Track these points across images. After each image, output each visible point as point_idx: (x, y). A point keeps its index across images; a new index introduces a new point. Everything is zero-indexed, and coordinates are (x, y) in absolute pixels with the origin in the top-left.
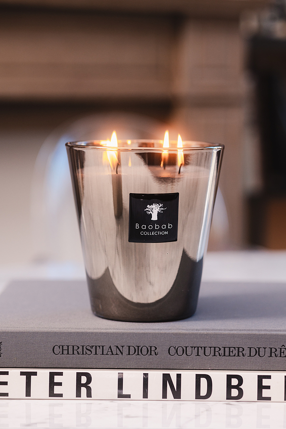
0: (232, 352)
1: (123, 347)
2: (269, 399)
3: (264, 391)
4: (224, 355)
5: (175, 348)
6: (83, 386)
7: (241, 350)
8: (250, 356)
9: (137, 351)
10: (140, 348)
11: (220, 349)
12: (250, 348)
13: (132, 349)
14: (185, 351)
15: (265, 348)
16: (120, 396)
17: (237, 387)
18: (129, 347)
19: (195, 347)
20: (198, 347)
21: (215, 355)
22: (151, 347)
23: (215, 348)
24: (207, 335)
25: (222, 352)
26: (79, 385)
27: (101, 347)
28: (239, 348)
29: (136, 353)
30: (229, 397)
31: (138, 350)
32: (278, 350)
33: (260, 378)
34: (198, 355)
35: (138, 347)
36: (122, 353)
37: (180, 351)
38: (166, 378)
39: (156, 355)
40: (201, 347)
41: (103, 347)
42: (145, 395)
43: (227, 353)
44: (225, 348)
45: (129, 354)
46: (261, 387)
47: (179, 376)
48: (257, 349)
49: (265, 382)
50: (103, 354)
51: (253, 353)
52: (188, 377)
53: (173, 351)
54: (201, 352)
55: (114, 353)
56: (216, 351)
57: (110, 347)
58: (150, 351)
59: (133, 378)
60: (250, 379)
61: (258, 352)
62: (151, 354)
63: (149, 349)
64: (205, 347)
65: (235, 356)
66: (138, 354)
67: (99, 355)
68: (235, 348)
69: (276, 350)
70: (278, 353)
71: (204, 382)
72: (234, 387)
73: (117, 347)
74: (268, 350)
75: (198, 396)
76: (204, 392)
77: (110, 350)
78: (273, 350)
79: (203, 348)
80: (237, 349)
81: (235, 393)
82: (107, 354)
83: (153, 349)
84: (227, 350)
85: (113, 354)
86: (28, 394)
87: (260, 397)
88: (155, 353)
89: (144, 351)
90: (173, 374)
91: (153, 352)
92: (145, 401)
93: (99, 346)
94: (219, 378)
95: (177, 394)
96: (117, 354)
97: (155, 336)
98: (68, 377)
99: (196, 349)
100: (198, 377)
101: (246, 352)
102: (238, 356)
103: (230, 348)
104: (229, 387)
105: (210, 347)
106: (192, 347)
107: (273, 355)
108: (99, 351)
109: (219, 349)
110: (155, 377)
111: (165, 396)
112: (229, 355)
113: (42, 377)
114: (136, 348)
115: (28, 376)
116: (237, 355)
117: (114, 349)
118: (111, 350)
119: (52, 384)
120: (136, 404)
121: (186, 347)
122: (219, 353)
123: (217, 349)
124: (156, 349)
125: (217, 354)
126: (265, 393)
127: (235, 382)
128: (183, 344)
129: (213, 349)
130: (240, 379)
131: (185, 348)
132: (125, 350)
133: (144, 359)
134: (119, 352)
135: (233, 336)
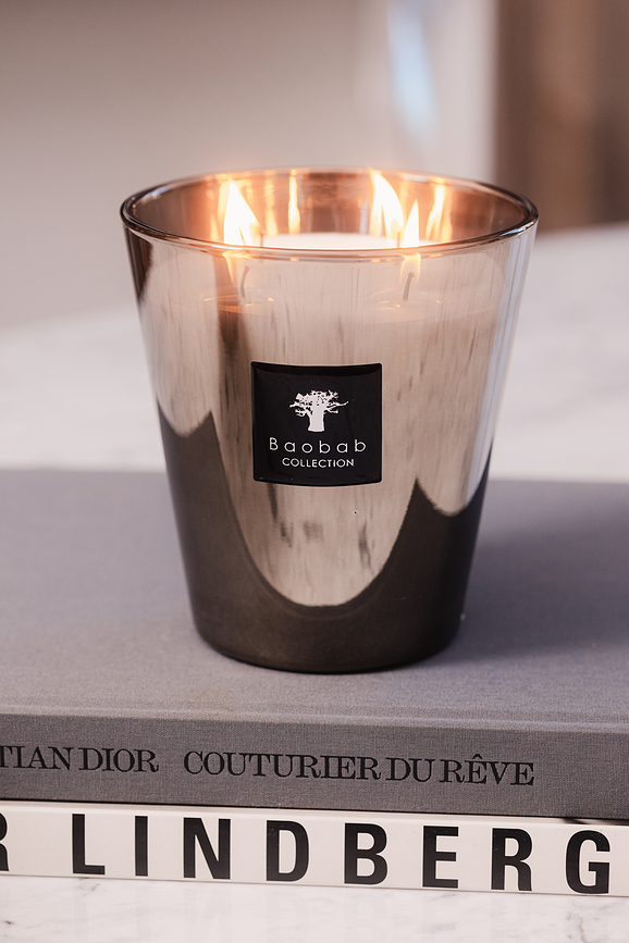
0: (347, 768)
1: (69, 750)
2: (453, 884)
3: (439, 864)
4: (327, 776)
5: (201, 756)
7: (368, 763)
8: (393, 778)
9: (105, 762)
10: (112, 754)
11: (315, 761)
12: (393, 760)
13: (93, 758)
14: (226, 763)
15: (430, 761)
16: (80, 866)
17: (370, 855)
18: (85, 750)
19: (251, 755)
20: (260, 756)
21: (302, 775)
22: (140, 752)
23: (302, 757)
24: (281, 726)
25: (320, 767)
27: (15, 750)
28: (363, 759)
29: (104, 765)
30: (351, 876)
31: (108, 759)
32: (465, 766)
33: (431, 834)
34: (260, 773)
35: (108, 751)
36: (68, 766)
37: (214, 762)
38: (193, 828)
39: (153, 770)
40: (268, 756)
41: (19, 748)
42: (141, 867)
43: (333, 770)
44: (327, 758)
45: (86, 767)
46: (431, 856)
47: (224, 825)
48: (411, 764)
49: (443, 845)
50: (20, 766)
51: (400, 770)
52: (249, 826)
53: (195, 762)
54: (267, 766)
55: (49, 763)
56: (305, 766)
57: (37, 750)
58: (137, 761)
59: (110, 826)
60: (404, 832)
61: (412, 769)
62: (140, 769)
63: (136, 757)
64: (276, 756)
65: (353, 777)
66: (108, 768)
67: (11, 768)
68: (353, 759)
69: (459, 767)
70: (464, 772)
71: (287, 840)
72: (365, 854)
73: (55, 750)
74: (438, 767)
75: (273, 873)
76: (287, 863)
77: (37, 758)
78: (452, 766)
79: (272, 758)
80: (358, 761)
81: (365, 867)
82: (30, 766)
83: (146, 756)
84: (333, 763)
85: (44, 767)
87: (430, 879)
88: (152, 766)
89: (124, 760)
90: (210, 818)
91: (145, 765)
92: (141, 882)
93: (10, 748)
94: (326, 829)
95: (220, 868)
96: (55, 767)
99: (254, 758)
100: (274, 828)
101: (383, 768)
102: (363, 777)
103: (340, 758)
104: (352, 853)
105: (291, 757)
106: (244, 755)
107: (452, 776)
108: (11, 758)
109: (312, 761)
110: (167, 824)
111: (189, 870)
112: (340, 776)
114: (104, 753)
116: (358, 775)
117: (47, 755)
118: (40, 756)
120: (118, 889)
121: (229, 755)
122: (314, 771)
123: (308, 761)
124: (153, 756)
125: (307, 771)
126: (443, 870)
127: (365, 841)
128: (222, 748)
129: (296, 760)
130: (379, 834)
131: (225, 757)
132: (76, 759)
133: (122, 780)
134: (59, 762)
135: (349, 730)
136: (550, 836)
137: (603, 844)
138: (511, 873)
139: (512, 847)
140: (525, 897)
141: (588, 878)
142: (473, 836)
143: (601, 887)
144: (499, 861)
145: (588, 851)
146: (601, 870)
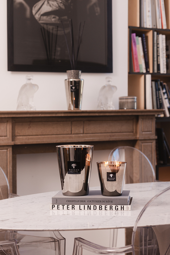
1: (79, 200)
3: (106, 208)
6: (73, 208)
14: (90, 201)
16: (80, 209)
24: (95, 198)
26: (72, 207)
30: (100, 209)
31: (82, 201)
33: (105, 206)
34: (93, 202)
38: (88, 206)
42: (84, 209)
44: (98, 201)
46: (105, 208)
47: (90, 206)
49: (106, 207)
52: (92, 206)
53: (88, 201)
58: (84, 201)
59: (82, 206)
60: (103, 206)
61: (104, 202)
65: (100, 202)
70: (108, 202)
71: (95, 207)
74: (106, 201)
75: (94, 209)
76: (95, 209)
81: (101, 209)
86: (63, 209)
87: (105, 210)
90: (89, 206)
94: (98, 206)
95: (90, 209)
96: (78, 202)
97: (85, 198)
98: (70, 206)
100: (94, 206)
101: (102, 201)
104: (100, 208)
108: (75, 201)
110: (86, 206)
111: (88, 209)
113: (66, 206)
115: (63, 206)
119: (68, 207)
120: (83, 211)
127: (101, 207)
128: (90, 200)
129: (96, 201)
130: (102, 206)
133: (83, 203)
135: (99, 199)
136: (114, 206)
137: (118, 207)
138: (111, 209)
139: (111, 207)
140: (112, 211)
141: (117, 209)
142: (108, 207)
143: (118, 210)
144: (110, 208)
145: (117, 207)
146: (118, 208)
